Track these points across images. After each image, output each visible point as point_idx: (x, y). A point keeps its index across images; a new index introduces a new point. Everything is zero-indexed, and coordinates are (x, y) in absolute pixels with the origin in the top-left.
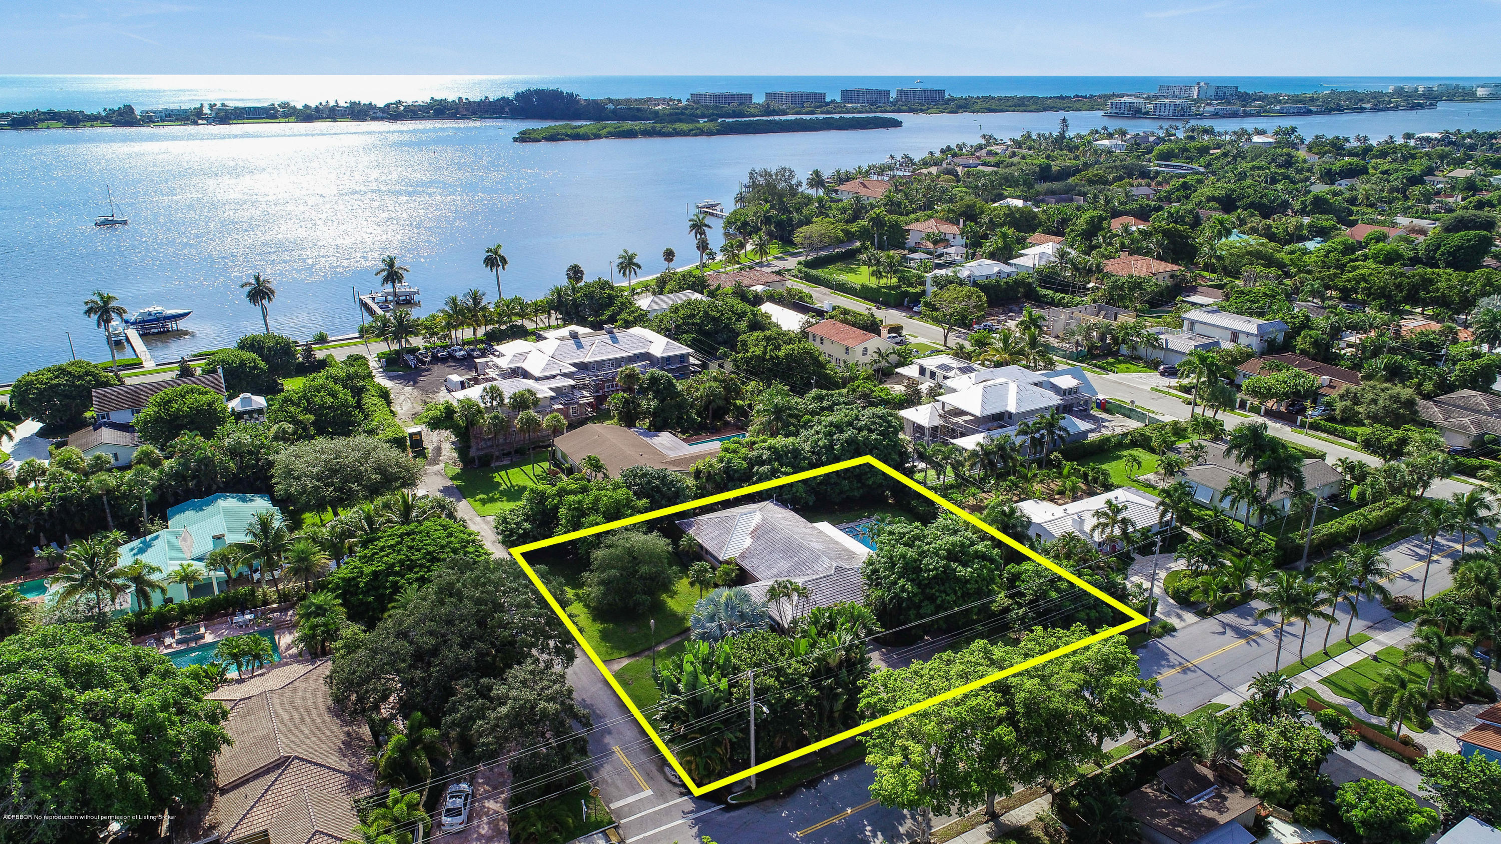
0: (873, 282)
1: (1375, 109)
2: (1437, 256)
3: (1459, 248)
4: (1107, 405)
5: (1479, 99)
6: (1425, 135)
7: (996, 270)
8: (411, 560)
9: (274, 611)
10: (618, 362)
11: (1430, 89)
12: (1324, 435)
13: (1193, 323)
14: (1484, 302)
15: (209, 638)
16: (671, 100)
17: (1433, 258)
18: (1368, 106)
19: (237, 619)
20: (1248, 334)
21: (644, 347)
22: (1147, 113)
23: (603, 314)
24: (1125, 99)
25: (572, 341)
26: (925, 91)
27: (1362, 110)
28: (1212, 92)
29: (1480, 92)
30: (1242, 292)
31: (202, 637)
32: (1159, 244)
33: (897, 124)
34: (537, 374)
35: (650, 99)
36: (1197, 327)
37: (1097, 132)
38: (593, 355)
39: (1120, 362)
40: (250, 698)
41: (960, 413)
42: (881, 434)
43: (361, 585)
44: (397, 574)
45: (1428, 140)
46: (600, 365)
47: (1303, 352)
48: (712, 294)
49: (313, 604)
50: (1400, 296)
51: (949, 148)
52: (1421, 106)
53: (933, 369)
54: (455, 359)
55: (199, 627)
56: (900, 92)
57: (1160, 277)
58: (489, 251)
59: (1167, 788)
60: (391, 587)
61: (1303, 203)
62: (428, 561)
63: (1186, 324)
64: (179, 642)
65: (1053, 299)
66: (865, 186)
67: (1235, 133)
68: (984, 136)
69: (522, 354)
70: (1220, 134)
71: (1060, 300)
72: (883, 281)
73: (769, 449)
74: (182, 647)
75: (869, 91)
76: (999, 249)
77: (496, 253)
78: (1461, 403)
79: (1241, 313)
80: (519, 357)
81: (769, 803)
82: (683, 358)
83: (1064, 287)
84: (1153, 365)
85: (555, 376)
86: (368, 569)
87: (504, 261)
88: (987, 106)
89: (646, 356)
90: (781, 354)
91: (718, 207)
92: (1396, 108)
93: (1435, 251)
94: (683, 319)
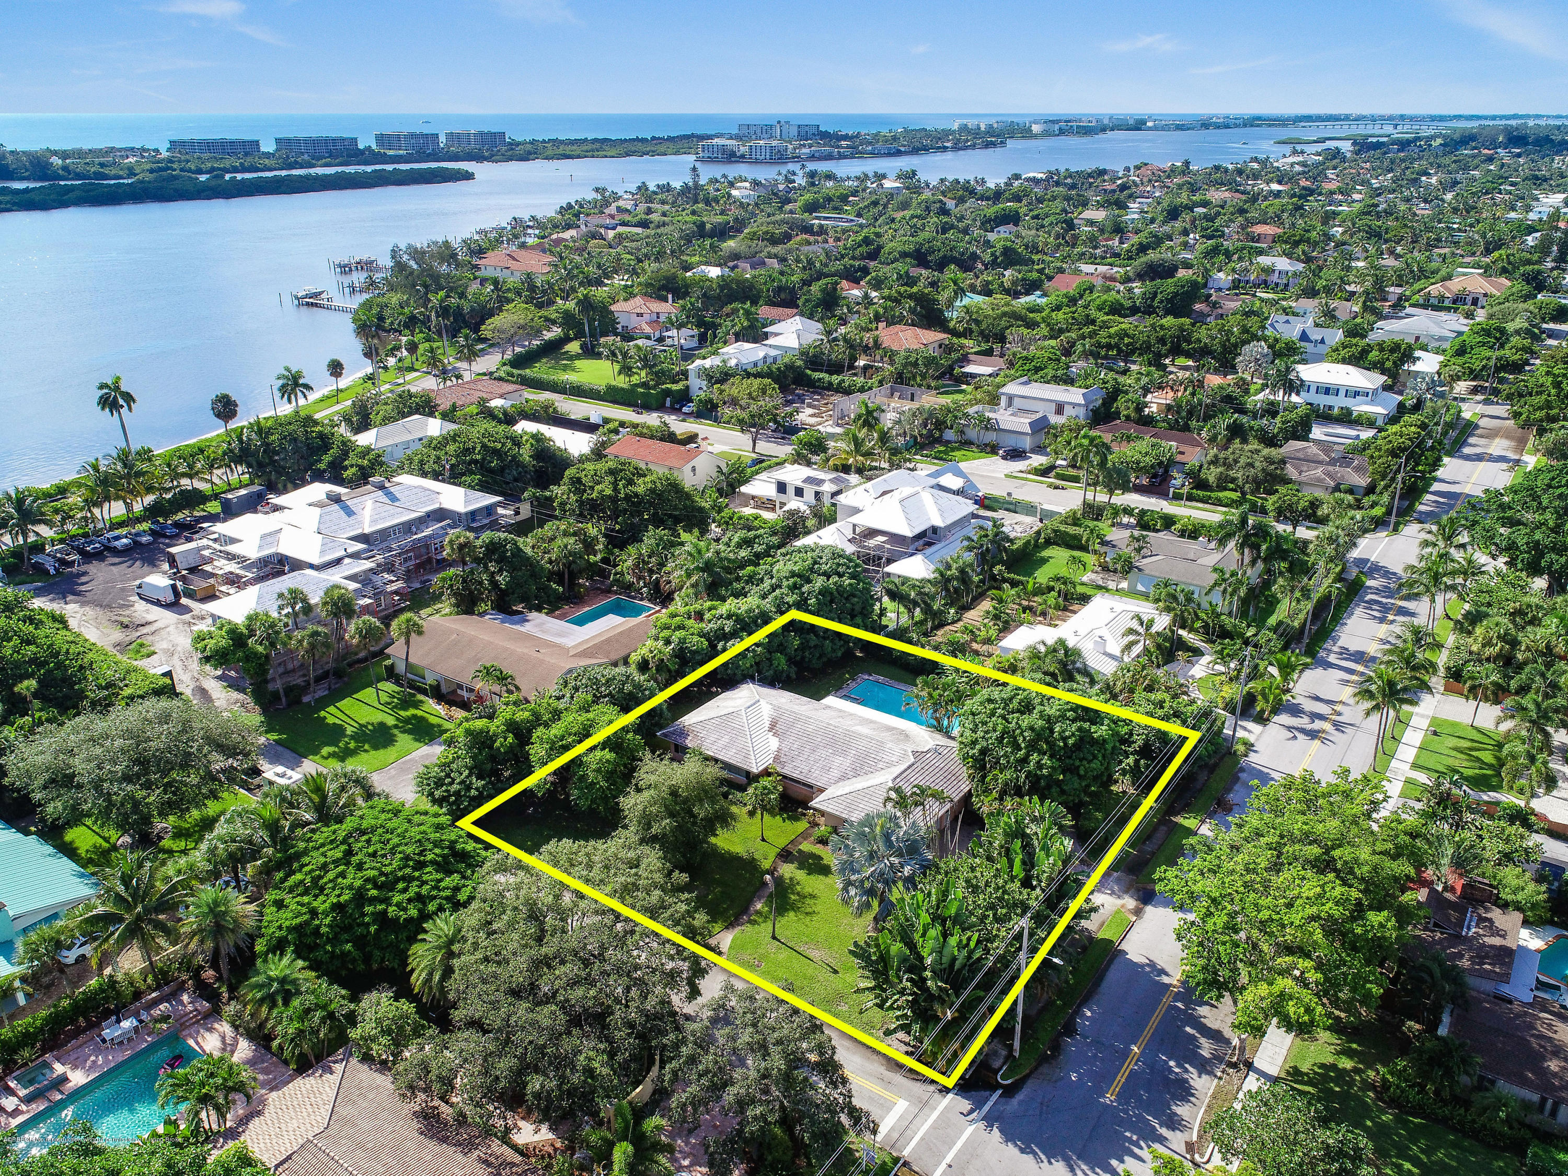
0: (622, 382)
1: (956, 148)
2: (1156, 304)
3: (1176, 294)
4: (987, 502)
5: (1035, 136)
6: (1031, 175)
7: (761, 354)
8: (386, 875)
9: (155, 1003)
10: (408, 527)
11: (991, 126)
12: (1200, 505)
13: (1011, 398)
14: (1246, 349)
15: (78, 1078)
16: (144, 150)
17: (1151, 306)
18: (948, 144)
19: (107, 1033)
20: (1074, 405)
21: (433, 501)
22: (743, 156)
23: (320, 461)
24: (716, 141)
25: (336, 507)
26: (481, 134)
27: (945, 149)
28: (794, 132)
29: (1036, 128)
30: (1026, 358)
31: (64, 1079)
32: (912, 311)
33: (469, 176)
34: (316, 561)
35: (112, 150)
36: (1016, 401)
37: (717, 181)
38: (374, 521)
39: (953, 450)
40: (289, 1158)
41: (872, 533)
42: (853, 576)
43: (324, 930)
44: (373, 900)
45: (1036, 181)
46: (384, 534)
47: (1128, 418)
48: (447, 416)
49: (271, 979)
50: (1164, 350)
51: (570, 206)
52: (993, 145)
53: (799, 484)
54: (116, 552)
55: (47, 1066)
56: (450, 136)
57: (931, 348)
58: (102, 387)
59: (1436, 925)
60: (374, 922)
61: (993, 254)
62: (415, 869)
63: (1003, 401)
64: (28, 1100)
65: (830, 384)
66: (514, 259)
67: (858, 178)
68: (597, 190)
69: (270, 534)
70: (843, 180)
71: (840, 383)
72: (635, 379)
73: (729, 617)
74: (41, 1106)
75: (412, 135)
76: (743, 328)
77: (117, 388)
78: (1301, 455)
79: (1048, 382)
80: (269, 539)
81: (1044, 1069)
82: (489, 510)
83: (836, 368)
84: (993, 449)
85: (338, 561)
86: (322, 904)
87: (129, 398)
88: (560, 151)
89: (440, 514)
90: (640, 490)
91: (324, 296)
92: (973, 147)
93: (1153, 299)
94: (457, 456)
